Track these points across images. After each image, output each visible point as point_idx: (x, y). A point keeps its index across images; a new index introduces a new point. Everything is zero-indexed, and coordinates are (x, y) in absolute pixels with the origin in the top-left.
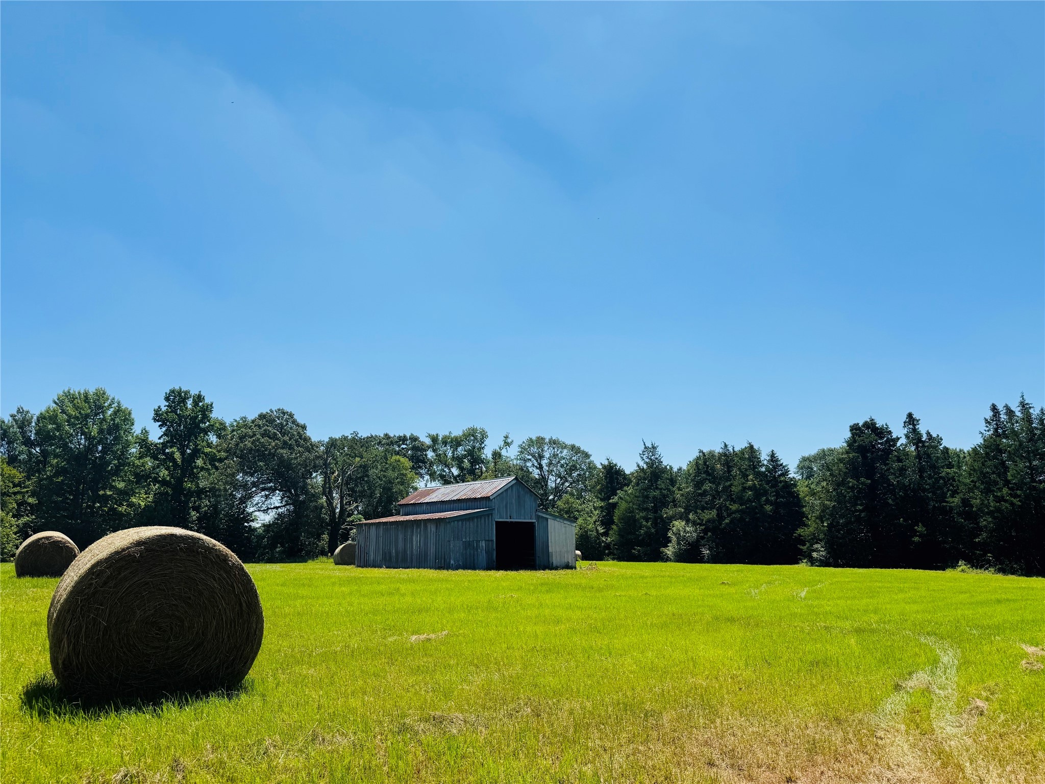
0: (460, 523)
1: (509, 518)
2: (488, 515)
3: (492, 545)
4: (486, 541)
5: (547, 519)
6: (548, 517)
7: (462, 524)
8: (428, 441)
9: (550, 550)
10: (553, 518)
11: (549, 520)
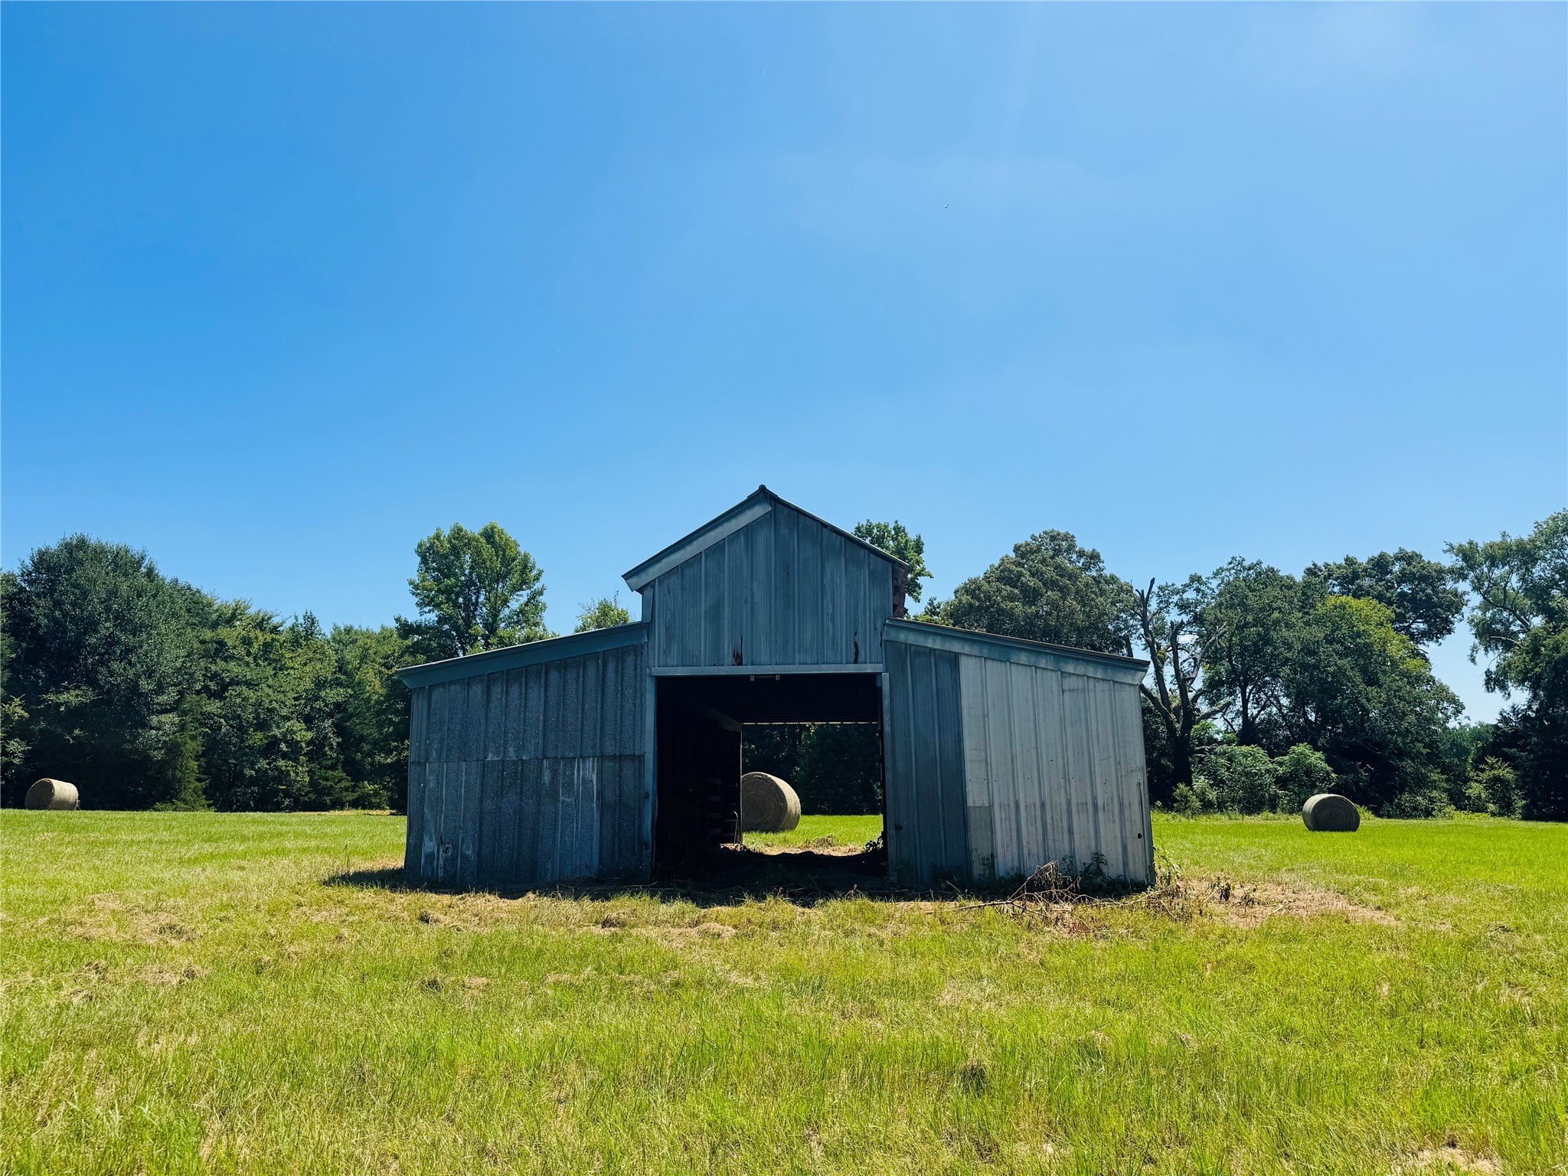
0: (477, 690)
1: (729, 658)
2: (620, 655)
3: (640, 776)
4: (602, 757)
5: (954, 660)
6: (955, 647)
7: (488, 693)
8: (1449, 561)
9: (975, 796)
10: (975, 650)
11: (964, 662)
